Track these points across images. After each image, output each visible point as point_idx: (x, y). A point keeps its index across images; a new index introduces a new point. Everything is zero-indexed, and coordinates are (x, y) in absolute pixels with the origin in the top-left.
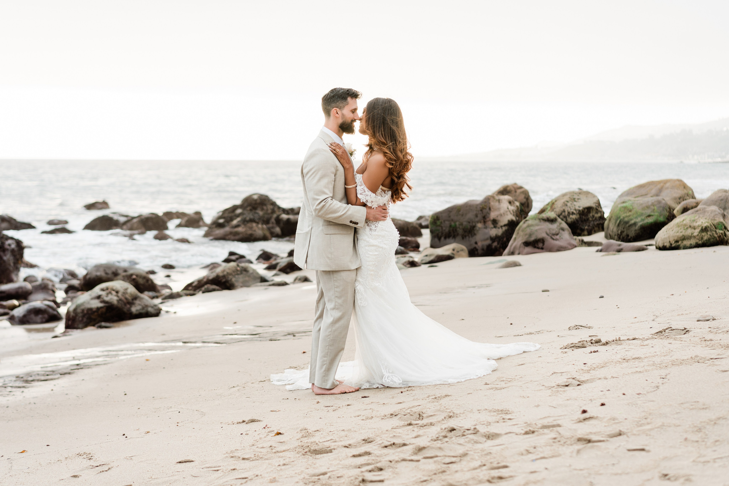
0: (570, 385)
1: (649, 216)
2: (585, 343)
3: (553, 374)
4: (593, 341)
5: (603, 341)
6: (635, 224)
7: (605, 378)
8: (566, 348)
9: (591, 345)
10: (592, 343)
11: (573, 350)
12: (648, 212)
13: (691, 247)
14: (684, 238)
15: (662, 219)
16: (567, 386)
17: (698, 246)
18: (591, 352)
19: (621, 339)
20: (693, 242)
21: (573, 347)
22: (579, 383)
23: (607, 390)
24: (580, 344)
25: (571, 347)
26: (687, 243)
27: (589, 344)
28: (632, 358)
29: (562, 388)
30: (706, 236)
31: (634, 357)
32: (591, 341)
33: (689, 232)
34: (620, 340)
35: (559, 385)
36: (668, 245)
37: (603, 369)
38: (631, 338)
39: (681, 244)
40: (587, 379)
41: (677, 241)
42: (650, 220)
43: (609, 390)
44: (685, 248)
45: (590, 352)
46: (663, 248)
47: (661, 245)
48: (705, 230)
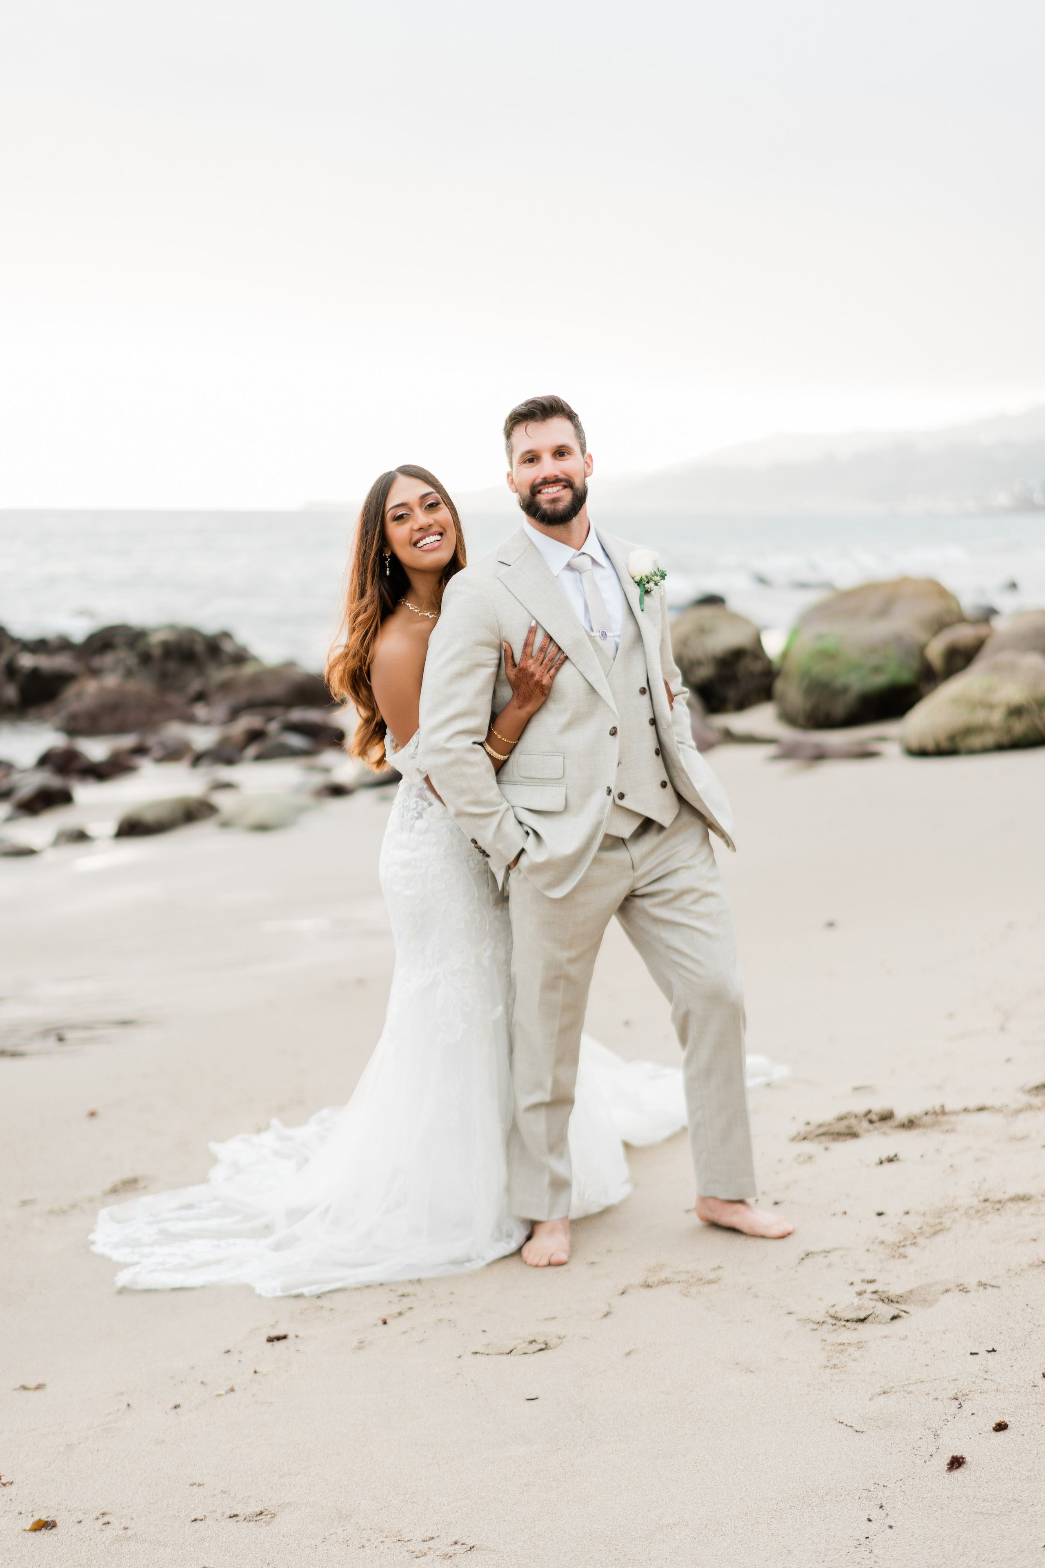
0: (870, 1318)
1: (877, 670)
2: (853, 1122)
3: (803, 1259)
4: (874, 1117)
5: (901, 1114)
6: (845, 690)
7: (961, 1288)
8: (805, 1138)
9: (871, 1127)
10: (871, 1122)
11: (826, 1149)
12: (875, 660)
13: (985, 750)
14: (969, 731)
15: (906, 676)
16: (862, 1320)
17: (1000, 748)
18: (881, 1163)
19: (948, 1108)
20: (989, 739)
21: (824, 1134)
22: (892, 1310)
23: (989, 1352)
24: (841, 1127)
25: (818, 1135)
26: (976, 741)
27: (865, 1124)
28: (1007, 1196)
29: (849, 1328)
30: (1019, 727)
31: (1011, 1193)
32: (869, 1116)
33: (979, 717)
34: (943, 1112)
35: (837, 1315)
36: (930, 745)
37: (938, 1239)
38: (973, 1104)
39: (963, 744)
40: (909, 1288)
41: (952, 738)
42: (880, 680)
43: (994, 1351)
44: (972, 752)
45: (878, 1161)
46: (921, 753)
47: (915, 744)
48: (1016, 711)
